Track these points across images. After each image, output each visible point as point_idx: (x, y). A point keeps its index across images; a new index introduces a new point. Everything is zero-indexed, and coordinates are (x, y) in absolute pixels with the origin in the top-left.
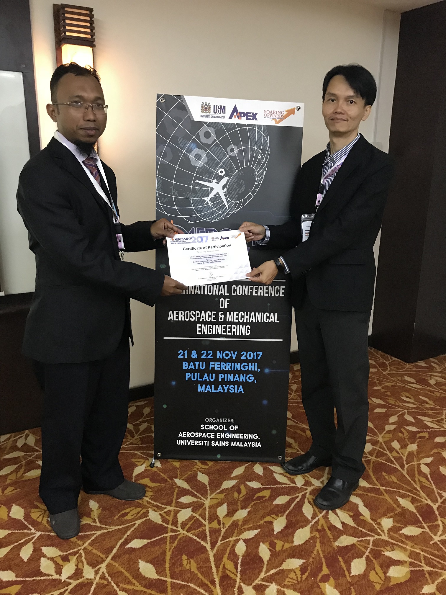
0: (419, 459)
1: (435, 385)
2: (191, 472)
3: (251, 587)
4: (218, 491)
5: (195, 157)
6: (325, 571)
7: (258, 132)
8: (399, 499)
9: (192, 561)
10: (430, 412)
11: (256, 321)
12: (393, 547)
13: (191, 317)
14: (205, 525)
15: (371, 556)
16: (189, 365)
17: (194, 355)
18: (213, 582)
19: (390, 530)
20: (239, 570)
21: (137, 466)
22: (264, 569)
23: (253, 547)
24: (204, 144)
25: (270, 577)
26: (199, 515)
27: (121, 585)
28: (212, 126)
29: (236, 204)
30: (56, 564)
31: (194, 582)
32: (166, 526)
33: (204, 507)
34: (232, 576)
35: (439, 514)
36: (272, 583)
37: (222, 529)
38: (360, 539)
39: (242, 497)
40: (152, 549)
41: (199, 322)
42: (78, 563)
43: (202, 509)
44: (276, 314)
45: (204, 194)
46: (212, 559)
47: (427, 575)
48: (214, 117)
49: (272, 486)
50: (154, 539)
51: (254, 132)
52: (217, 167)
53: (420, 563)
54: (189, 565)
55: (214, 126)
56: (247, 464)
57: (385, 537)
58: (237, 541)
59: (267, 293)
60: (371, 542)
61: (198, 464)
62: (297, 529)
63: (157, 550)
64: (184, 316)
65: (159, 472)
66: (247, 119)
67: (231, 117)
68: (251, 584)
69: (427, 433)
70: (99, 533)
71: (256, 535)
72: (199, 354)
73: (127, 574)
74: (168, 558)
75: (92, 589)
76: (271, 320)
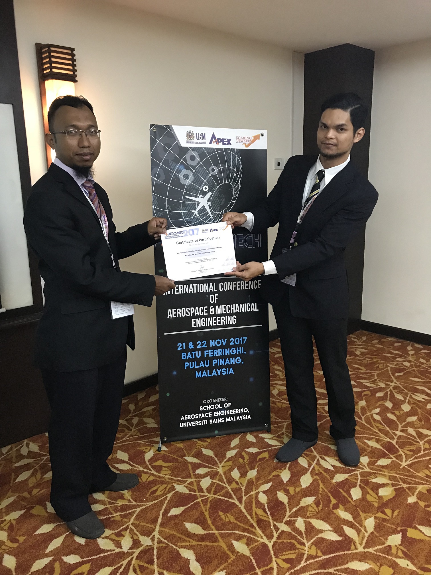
0: (371, 411)
1: (361, 354)
2: (196, 450)
3: (283, 524)
4: (225, 460)
5: (183, 177)
6: (334, 501)
7: (233, 154)
8: (367, 441)
9: (228, 515)
10: (365, 375)
11: (241, 311)
12: (375, 475)
13: (186, 313)
14: (226, 487)
15: (362, 485)
16: (187, 356)
17: (191, 346)
18: (252, 526)
19: (368, 464)
20: (269, 513)
21: (145, 453)
22: (288, 509)
23: (272, 495)
24: (190, 166)
25: (295, 513)
26: (218, 480)
27: (178, 544)
28: (196, 150)
29: (218, 214)
30: (113, 540)
31: (237, 529)
32: (195, 494)
33: (219, 474)
34: (265, 519)
35: (399, 447)
36: (298, 517)
37: (242, 488)
38: (350, 474)
39: (247, 461)
40: (192, 513)
41: (194, 316)
42: (132, 536)
43: (218, 475)
44: (256, 303)
45: (192, 207)
46: (244, 511)
47: (407, 490)
48: (197, 143)
49: (267, 449)
50: (189, 505)
51: (229, 155)
52: (202, 184)
53: (399, 483)
54: (227, 518)
55: (198, 151)
56: (240, 436)
57: (367, 470)
58: (258, 494)
59: (248, 287)
60: (359, 475)
61: (198, 443)
62: (301, 477)
63: (195, 513)
64: (181, 313)
65: (168, 454)
66: (223, 144)
67: (210, 143)
68: (282, 522)
69: (369, 391)
70: (139, 510)
71: (271, 486)
72: (195, 345)
73: (178, 535)
74: (207, 517)
75: (155, 552)
76: (252, 309)
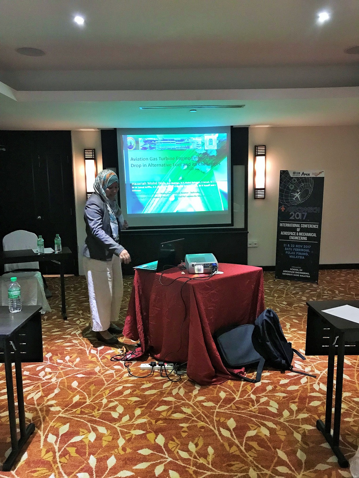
5: (290, 187)
7: (310, 179)
11: (309, 236)
13: (288, 234)
16: (287, 249)
24: (293, 183)
29: (303, 200)
41: (290, 235)
45: (293, 197)
48: (297, 175)
52: (297, 189)
55: (297, 178)
59: (313, 227)
66: (307, 175)
67: (302, 175)
72: (290, 246)
76: (314, 236)
